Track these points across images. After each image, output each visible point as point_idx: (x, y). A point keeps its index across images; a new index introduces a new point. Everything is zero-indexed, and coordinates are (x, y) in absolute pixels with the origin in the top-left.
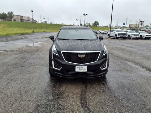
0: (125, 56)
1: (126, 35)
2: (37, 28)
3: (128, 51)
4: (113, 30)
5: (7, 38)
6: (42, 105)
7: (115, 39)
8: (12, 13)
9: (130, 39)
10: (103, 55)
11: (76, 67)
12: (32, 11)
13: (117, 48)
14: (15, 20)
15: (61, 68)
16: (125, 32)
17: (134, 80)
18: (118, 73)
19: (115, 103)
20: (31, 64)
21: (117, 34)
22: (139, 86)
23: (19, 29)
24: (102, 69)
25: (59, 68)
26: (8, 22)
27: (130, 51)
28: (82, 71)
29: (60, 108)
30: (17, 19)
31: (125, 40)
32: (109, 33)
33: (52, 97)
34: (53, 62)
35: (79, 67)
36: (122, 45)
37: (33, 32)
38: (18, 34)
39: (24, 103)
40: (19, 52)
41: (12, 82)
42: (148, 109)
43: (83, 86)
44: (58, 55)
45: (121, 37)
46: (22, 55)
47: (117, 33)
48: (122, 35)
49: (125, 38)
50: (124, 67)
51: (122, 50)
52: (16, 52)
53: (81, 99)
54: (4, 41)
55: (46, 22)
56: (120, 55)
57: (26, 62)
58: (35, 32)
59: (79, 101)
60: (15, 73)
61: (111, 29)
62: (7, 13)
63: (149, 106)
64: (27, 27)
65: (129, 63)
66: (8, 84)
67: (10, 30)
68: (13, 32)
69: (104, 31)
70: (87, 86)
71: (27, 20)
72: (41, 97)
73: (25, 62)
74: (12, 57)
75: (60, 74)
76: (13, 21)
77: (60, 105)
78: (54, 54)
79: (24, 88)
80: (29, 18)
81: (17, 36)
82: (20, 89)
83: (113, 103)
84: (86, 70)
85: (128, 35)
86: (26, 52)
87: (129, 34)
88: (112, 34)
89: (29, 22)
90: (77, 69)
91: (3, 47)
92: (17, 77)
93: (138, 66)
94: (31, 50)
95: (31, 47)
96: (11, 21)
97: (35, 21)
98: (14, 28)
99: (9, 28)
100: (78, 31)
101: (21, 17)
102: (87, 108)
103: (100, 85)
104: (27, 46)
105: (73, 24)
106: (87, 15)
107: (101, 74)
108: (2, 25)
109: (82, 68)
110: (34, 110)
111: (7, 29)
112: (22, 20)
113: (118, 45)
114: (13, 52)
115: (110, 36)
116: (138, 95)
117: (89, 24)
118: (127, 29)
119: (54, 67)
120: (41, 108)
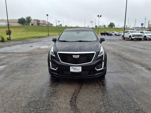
0: (133, 57)
1: (142, 36)
2: (52, 31)
3: (139, 53)
4: (128, 31)
5: (24, 41)
6: (34, 101)
7: (129, 40)
8: (30, 17)
9: (146, 40)
10: (98, 56)
11: (71, 67)
12: (47, 15)
13: (128, 50)
14: (32, 24)
15: (57, 68)
16: (141, 32)
17: (133, 81)
18: (119, 74)
19: (105, 102)
20: (37, 65)
21: (132, 36)
22: (136, 88)
23: (36, 33)
24: (98, 70)
25: (56, 69)
26: (26, 26)
27: (141, 53)
28: (76, 71)
29: (49, 104)
30: (34, 23)
31: (140, 41)
32: (123, 34)
33: (45, 95)
34: (51, 62)
35: (73, 67)
36: (135, 47)
37: (48, 35)
38: (34, 37)
39: (19, 99)
40: (30, 54)
41: (15, 81)
42: (136, 110)
43: (78, 86)
44: (55, 56)
45: (135, 38)
46: (31, 57)
47: (131, 34)
48: (136, 36)
49: (140, 40)
50: (128, 69)
51: (132, 52)
52: (27, 54)
53: (72, 98)
54: (20, 44)
55: (61, 25)
56: (128, 57)
57: (33, 63)
58: (50, 35)
59: (70, 100)
60: (20, 73)
61: (125, 31)
62: (25, 18)
63: (139, 107)
64: (43, 31)
65: (135, 65)
66: (11, 82)
67: (27, 34)
68: (30, 36)
69: (120, 32)
70: (83, 86)
71: (44, 24)
72: (36, 94)
73: (31, 63)
74: (21, 59)
75: (57, 74)
76: (30, 25)
77: (51, 102)
78: (51, 55)
79: (24, 86)
80: (45, 21)
81: (33, 39)
82: (20, 87)
83: (102, 103)
84: (81, 70)
85: (143, 36)
86: (36, 54)
87: (146, 35)
88: (127, 35)
89: (45, 25)
90: (72, 70)
91: (17, 49)
92: (20, 77)
93: (143, 68)
94: (41, 52)
95: (43, 49)
96: (29, 25)
97: (51, 24)
98: (31, 32)
99: (27, 32)
100: (79, 33)
101: (38, 21)
102: (75, 106)
103: (96, 86)
104: (38, 49)
105: (88, 26)
106: (101, 16)
107: (96, 74)
108: (21, 29)
109: (76, 69)
110: (26, 105)
111: (25, 33)
112: (38, 24)
113: (130, 46)
114: (24, 54)
115: (124, 37)
116: (131, 96)
117: (105, 25)
118: (146, 29)
119: (52, 67)
120: (33, 104)
